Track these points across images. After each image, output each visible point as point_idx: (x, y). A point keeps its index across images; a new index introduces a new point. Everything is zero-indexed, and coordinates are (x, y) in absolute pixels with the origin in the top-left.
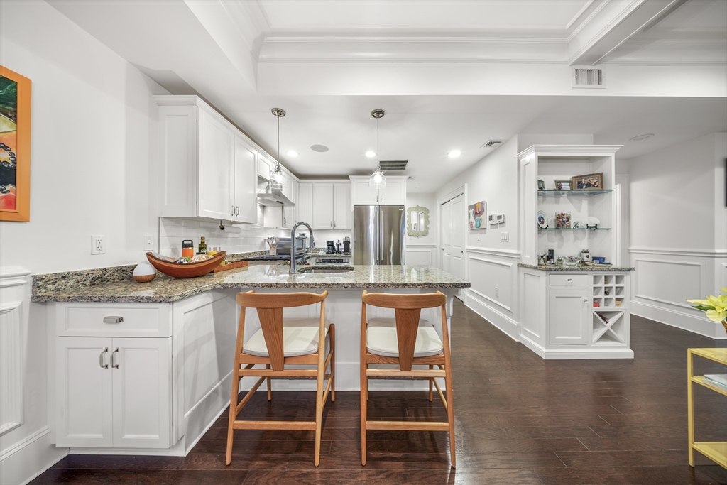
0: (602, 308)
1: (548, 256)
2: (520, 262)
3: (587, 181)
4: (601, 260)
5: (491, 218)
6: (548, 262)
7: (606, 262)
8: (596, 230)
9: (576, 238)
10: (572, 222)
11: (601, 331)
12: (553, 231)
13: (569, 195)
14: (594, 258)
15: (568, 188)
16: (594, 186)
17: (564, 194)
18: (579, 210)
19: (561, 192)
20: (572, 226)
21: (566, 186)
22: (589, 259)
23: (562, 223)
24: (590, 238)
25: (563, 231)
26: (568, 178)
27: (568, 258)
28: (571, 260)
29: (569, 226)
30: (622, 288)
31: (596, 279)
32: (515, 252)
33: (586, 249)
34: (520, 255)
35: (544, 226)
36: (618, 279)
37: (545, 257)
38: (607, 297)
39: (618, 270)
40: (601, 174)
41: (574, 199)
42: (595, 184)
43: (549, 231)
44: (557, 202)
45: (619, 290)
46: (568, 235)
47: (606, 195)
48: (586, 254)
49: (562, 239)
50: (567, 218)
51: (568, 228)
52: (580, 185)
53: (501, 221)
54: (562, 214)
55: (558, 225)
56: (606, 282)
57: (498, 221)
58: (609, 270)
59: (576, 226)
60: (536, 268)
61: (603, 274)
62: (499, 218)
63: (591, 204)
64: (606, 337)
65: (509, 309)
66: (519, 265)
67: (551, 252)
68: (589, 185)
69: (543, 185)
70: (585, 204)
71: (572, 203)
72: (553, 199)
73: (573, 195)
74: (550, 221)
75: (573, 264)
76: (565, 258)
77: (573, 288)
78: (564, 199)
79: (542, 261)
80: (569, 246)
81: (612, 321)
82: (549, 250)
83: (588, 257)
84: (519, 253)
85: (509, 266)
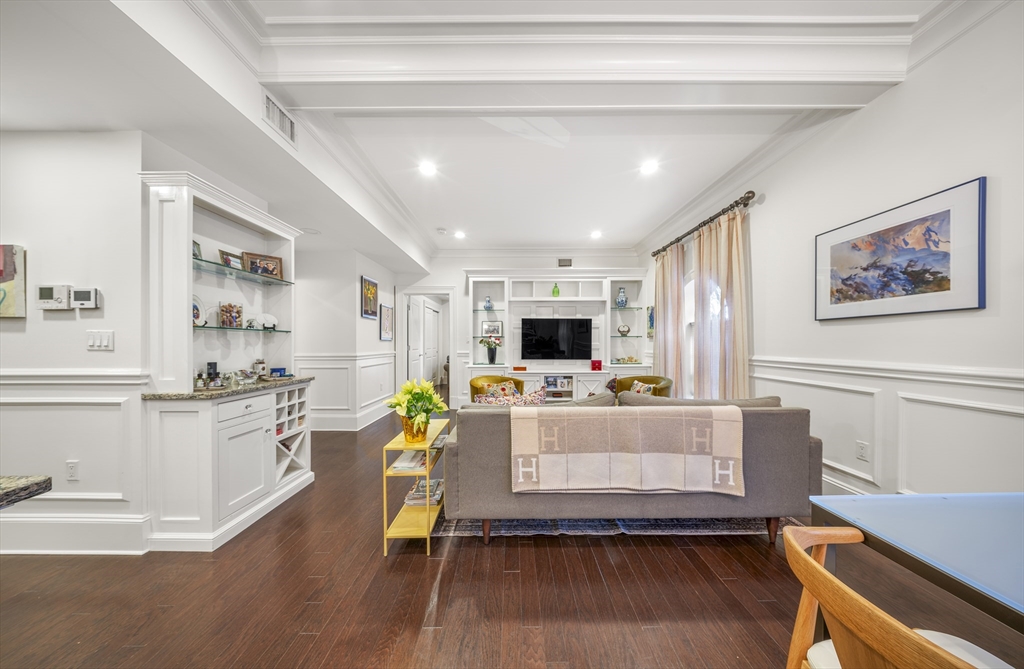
0: (286, 434)
1: (209, 374)
2: (148, 391)
3: (263, 264)
4: (281, 371)
5: (46, 293)
6: (212, 384)
7: (287, 374)
8: (273, 333)
9: (247, 344)
10: (244, 320)
11: (285, 463)
12: (214, 332)
13: (238, 278)
14: (274, 371)
15: (240, 266)
16: (271, 272)
17: (231, 274)
18: (251, 303)
19: (227, 270)
20: (245, 325)
21: (236, 263)
22: (264, 372)
23: (228, 319)
24: (264, 344)
25: (230, 333)
26: (238, 252)
27: (239, 373)
28: (247, 376)
29: (241, 325)
30: (304, 402)
31: (279, 396)
32: (137, 371)
33: (261, 359)
34: (148, 376)
35: (200, 322)
36: (301, 391)
37: (205, 376)
38: (291, 418)
39: (301, 381)
40: (280, 260)
41: (245, 285)
42: (273, 270)
43: (207, 331)
44: (221, 285)
45: (302, 404)
46: (237, 338)
47: (285, 288)
48: (261, 366)
49: (227, 345)
50: (238, 312)
51: (239, 327)
52: (254, 269)
53: (90, 304)
54: (230, 306)
55: (223, 322)
56: (289, 400)
57: (76, 304)
58: (293, 383)
59: (250, 326)
60: (192, 398)
61: (286, 390)
62: (82, 296)
63: (266, 296)
64: (291, 469)
65: (118, 496)
66: (145, 398)
67: (212, 366)
68: (265, 270)
69: (200, 252)
70: (258, 295)
71: (242, 291)
72: (214, 279)
73: (244, 279)
74: (208, 314)
75: (250, 381)
76: (236, 374)
77: (253, 416)
78: (230, 281)
79: (200, 383)
80: (237, 356)
81: (294, 446)
82: (209, 364)
83: (263, 369)
84: (146, 373)
85: (119, 404)
